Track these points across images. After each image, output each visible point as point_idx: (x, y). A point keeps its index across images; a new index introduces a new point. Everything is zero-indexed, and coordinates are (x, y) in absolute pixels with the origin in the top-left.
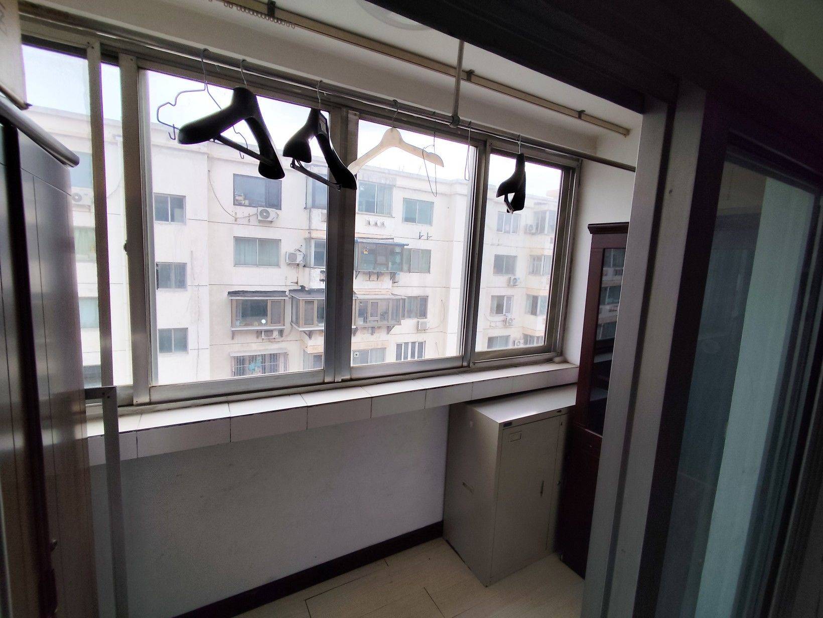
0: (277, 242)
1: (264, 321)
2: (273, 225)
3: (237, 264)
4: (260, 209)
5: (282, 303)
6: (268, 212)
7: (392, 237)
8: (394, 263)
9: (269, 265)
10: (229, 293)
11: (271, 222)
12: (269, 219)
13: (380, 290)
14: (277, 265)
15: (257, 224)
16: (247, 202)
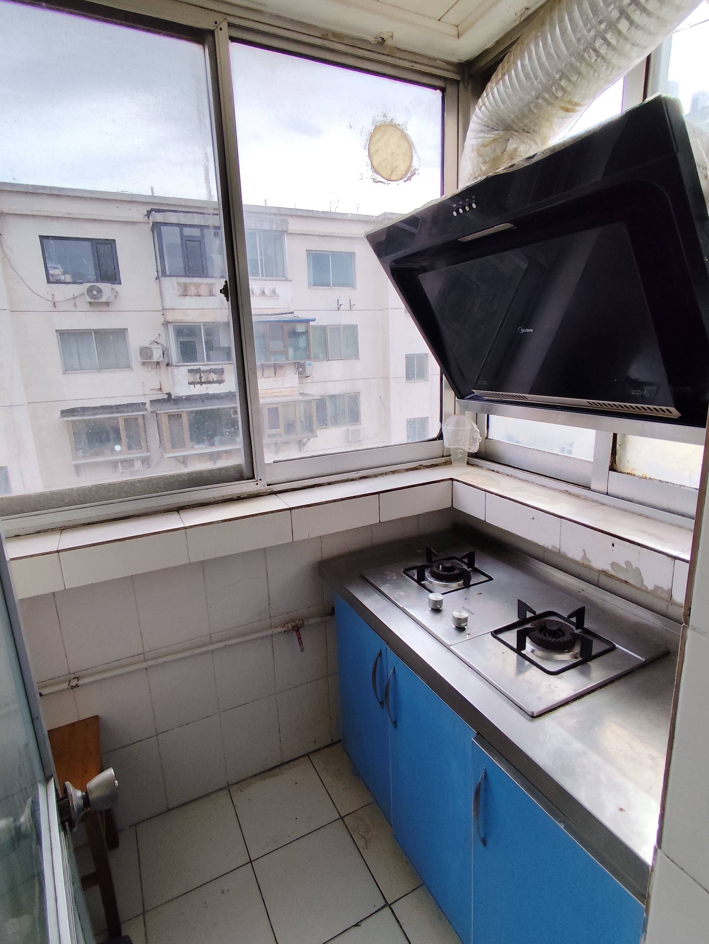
0: (121, 333)
1: (118, 448)
2: (111, 308)
3: (67, 369)
4: (87, 285)
5: (140, 421)
6: (100, 291)
7: (291, 311)
8: (297, 349)
9: (117, 367)
10: (63, 412)
11: (107, 304)
12: (103, 300)
13: (282, 390)
14: (128, 367)
15: (87, 307)
16: (68, 278)
